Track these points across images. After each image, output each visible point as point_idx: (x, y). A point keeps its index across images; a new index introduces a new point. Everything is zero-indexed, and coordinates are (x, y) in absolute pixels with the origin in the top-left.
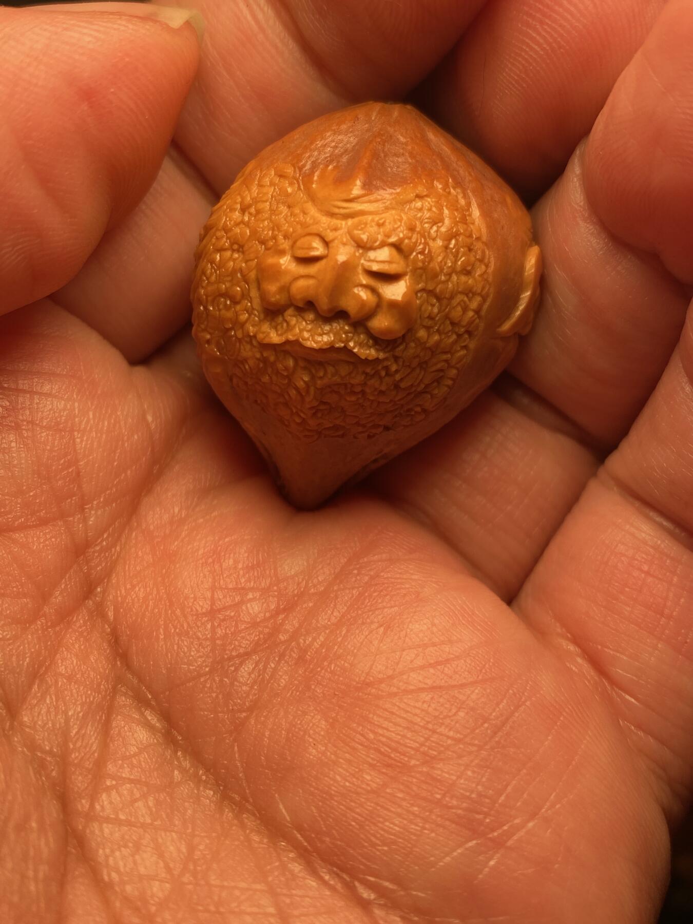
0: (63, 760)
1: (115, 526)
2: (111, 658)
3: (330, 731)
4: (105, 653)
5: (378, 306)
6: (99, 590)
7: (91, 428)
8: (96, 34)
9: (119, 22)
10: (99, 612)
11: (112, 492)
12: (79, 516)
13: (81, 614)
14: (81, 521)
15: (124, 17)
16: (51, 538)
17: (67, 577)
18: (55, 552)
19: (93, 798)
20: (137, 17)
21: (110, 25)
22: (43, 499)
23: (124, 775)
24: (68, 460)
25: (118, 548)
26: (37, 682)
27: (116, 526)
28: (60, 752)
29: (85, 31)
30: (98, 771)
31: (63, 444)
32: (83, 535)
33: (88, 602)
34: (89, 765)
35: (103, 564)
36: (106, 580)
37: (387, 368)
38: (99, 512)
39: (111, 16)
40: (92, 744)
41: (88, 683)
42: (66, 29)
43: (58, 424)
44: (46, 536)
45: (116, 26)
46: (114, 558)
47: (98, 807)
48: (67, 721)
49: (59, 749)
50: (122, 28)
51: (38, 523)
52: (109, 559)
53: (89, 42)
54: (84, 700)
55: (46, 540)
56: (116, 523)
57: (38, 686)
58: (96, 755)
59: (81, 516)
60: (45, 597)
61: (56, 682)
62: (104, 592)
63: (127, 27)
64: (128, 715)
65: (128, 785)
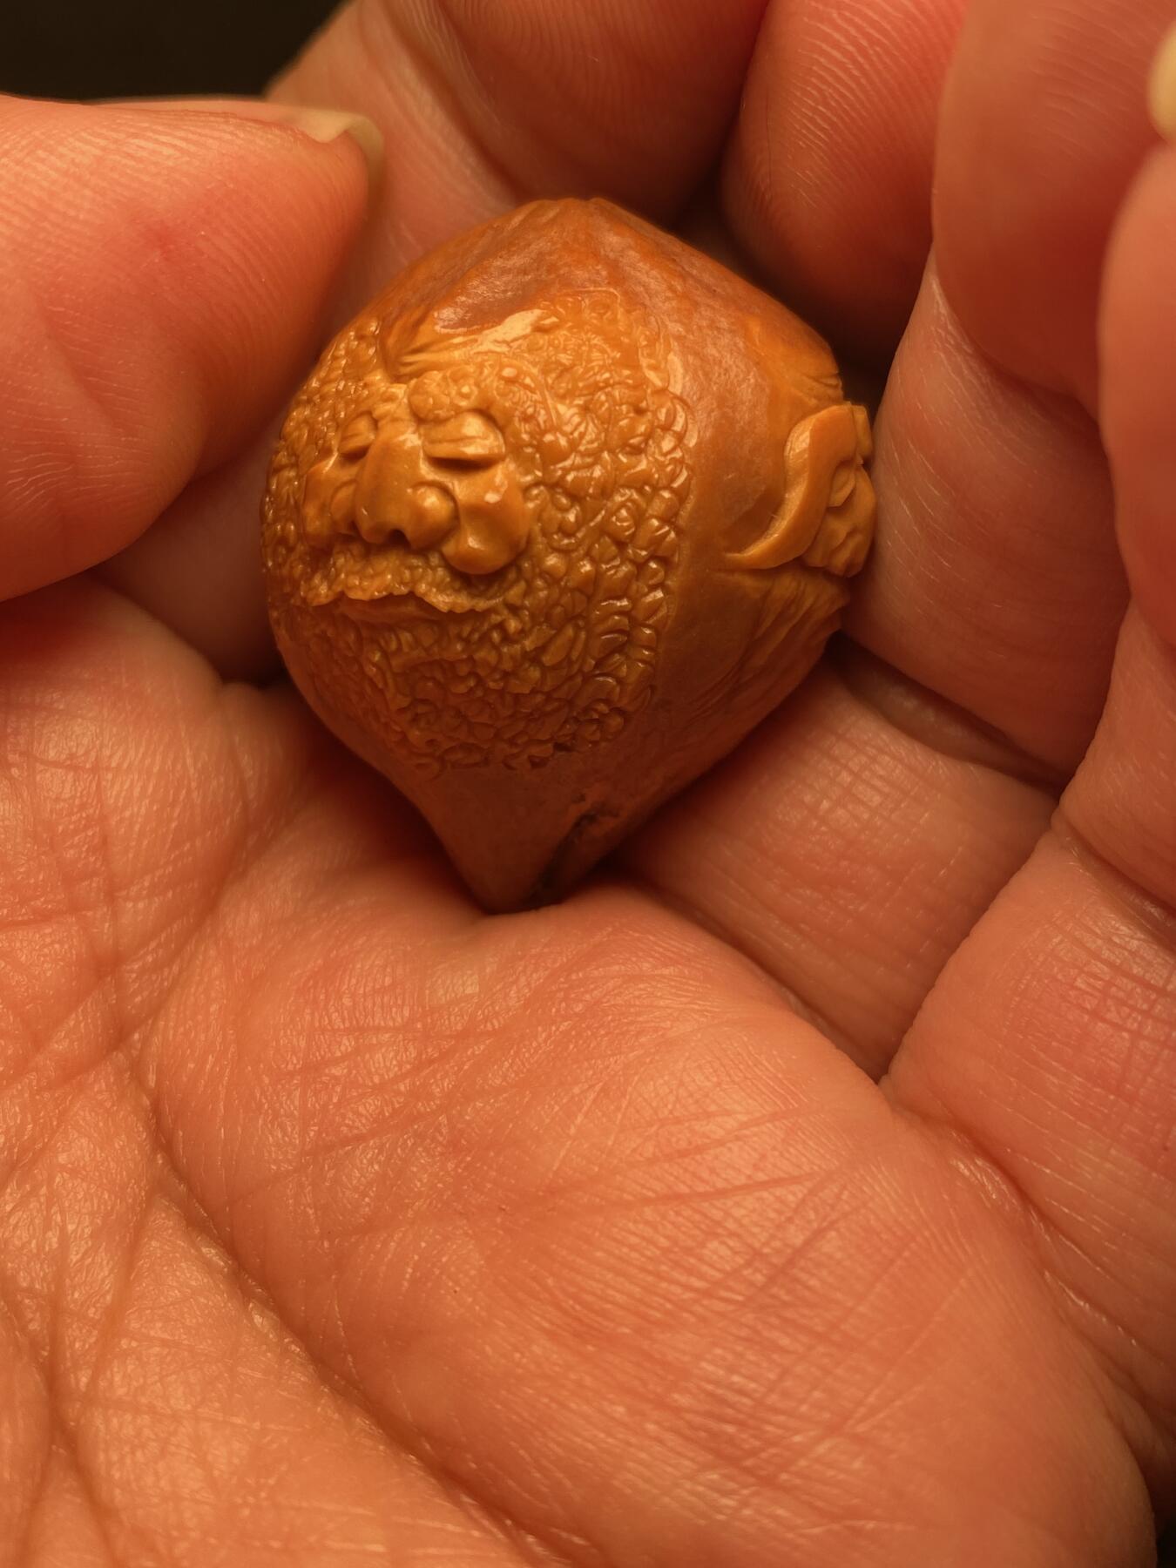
0: (55, 1307)
1: (171, 931)
2: (147, 1148)
3: (484, 1270)
4: (139, 1139)
5: (456, 516)
6: (136, 1036)
7: (129, 767)
8: (183, 145)
9: (224, 127)
10: (136, 1071)
11: (167, 872)
12: (105, 909)
13: (103, 1073)
14: (108, 917)
15: (232, 121)
16: (52, 943)
17: (80, 1010)
18: (58, 967)
19: (98, 1371)
20: (256, 121)
21: (207, 131)
22: (41, 877)
23: (152, 1333)
24: (88, 816)
25: (175, 968)
26: (17, 1174)
27: (174, 931)
28: (46, 1290)
29: (163, 139)
30: (111, 1326)
31: (80, 789)
32: (111, 942)
33: (117, 1056)
34: (95, 1314)
35: (146, 994)
36: (150, 1022)
37: (501, 626)
38: (141, 905)
39: (212, 119)
40: (103, 1281)
41: (105, 1181)
42: (135, 136)
43: (72, 756)
44: (44, 940)
45: (216, 134)
46: (166, 984)
47: (102, 1384)
48: (64, 1240)
49: (45, 1285)
50: (228, 137)
51: (32, 917)
52: (156, 986)
53: (169, 157)
54: (95, 1209)
55: (44, 946)
56: (175, 926)
57: (17, 1184)
58: (109, 1298)
59: (108, 910)
60: (38, 1042)
61: (51, 1179)
62: (146, 1041)
63: (236, 135)
64: (170, 1241)
65: (158, 1349)
